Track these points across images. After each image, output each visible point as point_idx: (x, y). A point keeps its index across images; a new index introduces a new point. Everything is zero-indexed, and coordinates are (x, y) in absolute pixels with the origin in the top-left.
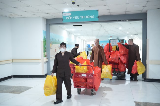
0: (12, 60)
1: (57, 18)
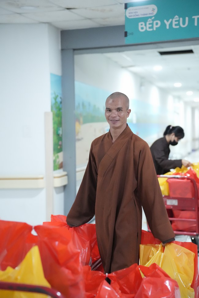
1: (102, 26)
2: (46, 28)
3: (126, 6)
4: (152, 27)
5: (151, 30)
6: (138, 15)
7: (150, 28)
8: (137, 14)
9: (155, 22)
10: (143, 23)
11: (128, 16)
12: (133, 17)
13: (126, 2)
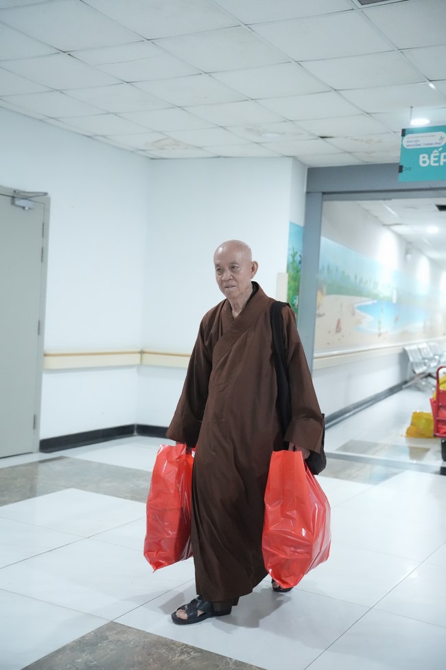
0: (142, 352)
1: (364, 164)
2: (289, 163)
3: (404, 133)
4: (438, 161)
5: (437, 164)
6: (419, 145)
7: (435, 162)
8: (418, 143)
9: (443, 155)
10: (426, 156)
11: (405, 146)
12: (412, 147)
13: (404, 128)
